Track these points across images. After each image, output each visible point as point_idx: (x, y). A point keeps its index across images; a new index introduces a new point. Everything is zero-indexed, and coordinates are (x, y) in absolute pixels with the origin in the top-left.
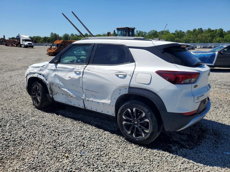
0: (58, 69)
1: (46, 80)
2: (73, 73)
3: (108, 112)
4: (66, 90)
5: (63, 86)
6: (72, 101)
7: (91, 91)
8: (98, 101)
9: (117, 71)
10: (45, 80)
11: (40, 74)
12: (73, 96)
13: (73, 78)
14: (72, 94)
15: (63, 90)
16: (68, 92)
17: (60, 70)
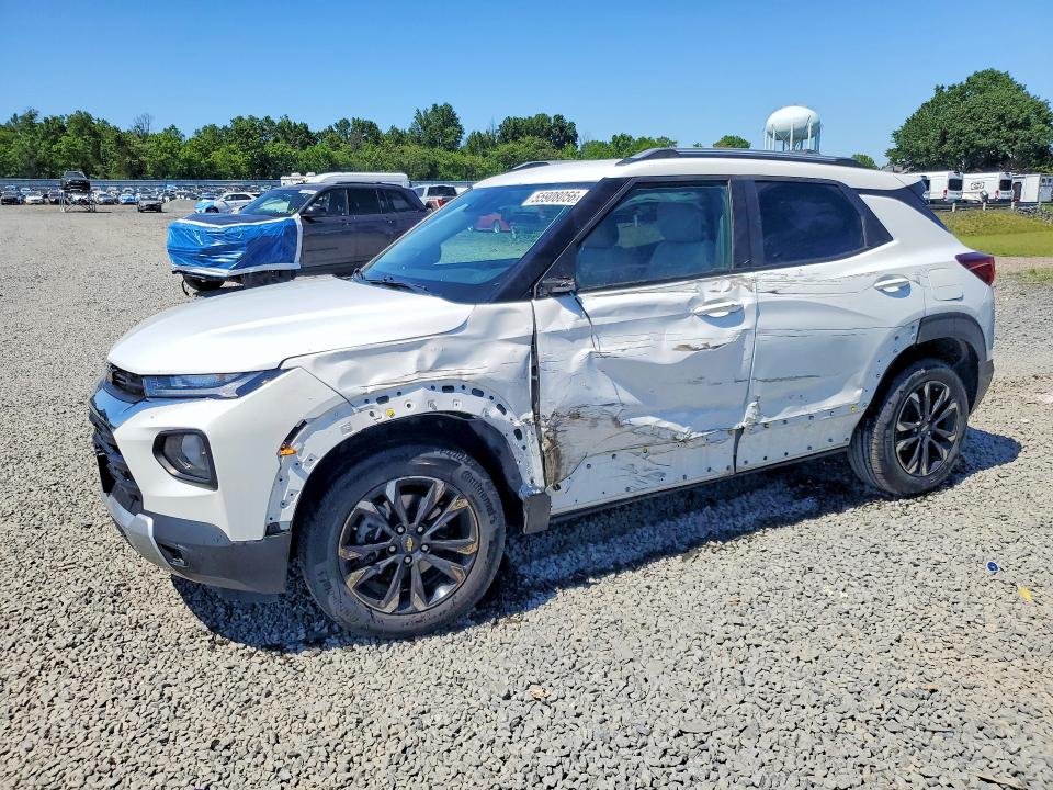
0: (596, 321)
1: (504, 411)
2: (694, 325)
3: (831, 440)
4: (651, 420)
5: (636, 405)
6: (663, 469)
7: (790, 379)
8: (813, 409)
9: (876, 277)
10: (495, 413)
11: (448, 389)
12: (694, 435)
13: (707, 346)
14: (685, 430)
15: (634, 430)
16: (666, 424)
17: (610, 327)
